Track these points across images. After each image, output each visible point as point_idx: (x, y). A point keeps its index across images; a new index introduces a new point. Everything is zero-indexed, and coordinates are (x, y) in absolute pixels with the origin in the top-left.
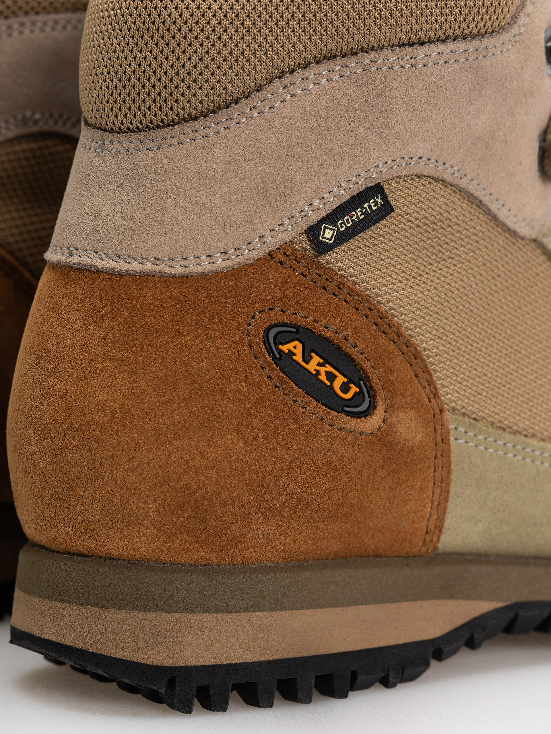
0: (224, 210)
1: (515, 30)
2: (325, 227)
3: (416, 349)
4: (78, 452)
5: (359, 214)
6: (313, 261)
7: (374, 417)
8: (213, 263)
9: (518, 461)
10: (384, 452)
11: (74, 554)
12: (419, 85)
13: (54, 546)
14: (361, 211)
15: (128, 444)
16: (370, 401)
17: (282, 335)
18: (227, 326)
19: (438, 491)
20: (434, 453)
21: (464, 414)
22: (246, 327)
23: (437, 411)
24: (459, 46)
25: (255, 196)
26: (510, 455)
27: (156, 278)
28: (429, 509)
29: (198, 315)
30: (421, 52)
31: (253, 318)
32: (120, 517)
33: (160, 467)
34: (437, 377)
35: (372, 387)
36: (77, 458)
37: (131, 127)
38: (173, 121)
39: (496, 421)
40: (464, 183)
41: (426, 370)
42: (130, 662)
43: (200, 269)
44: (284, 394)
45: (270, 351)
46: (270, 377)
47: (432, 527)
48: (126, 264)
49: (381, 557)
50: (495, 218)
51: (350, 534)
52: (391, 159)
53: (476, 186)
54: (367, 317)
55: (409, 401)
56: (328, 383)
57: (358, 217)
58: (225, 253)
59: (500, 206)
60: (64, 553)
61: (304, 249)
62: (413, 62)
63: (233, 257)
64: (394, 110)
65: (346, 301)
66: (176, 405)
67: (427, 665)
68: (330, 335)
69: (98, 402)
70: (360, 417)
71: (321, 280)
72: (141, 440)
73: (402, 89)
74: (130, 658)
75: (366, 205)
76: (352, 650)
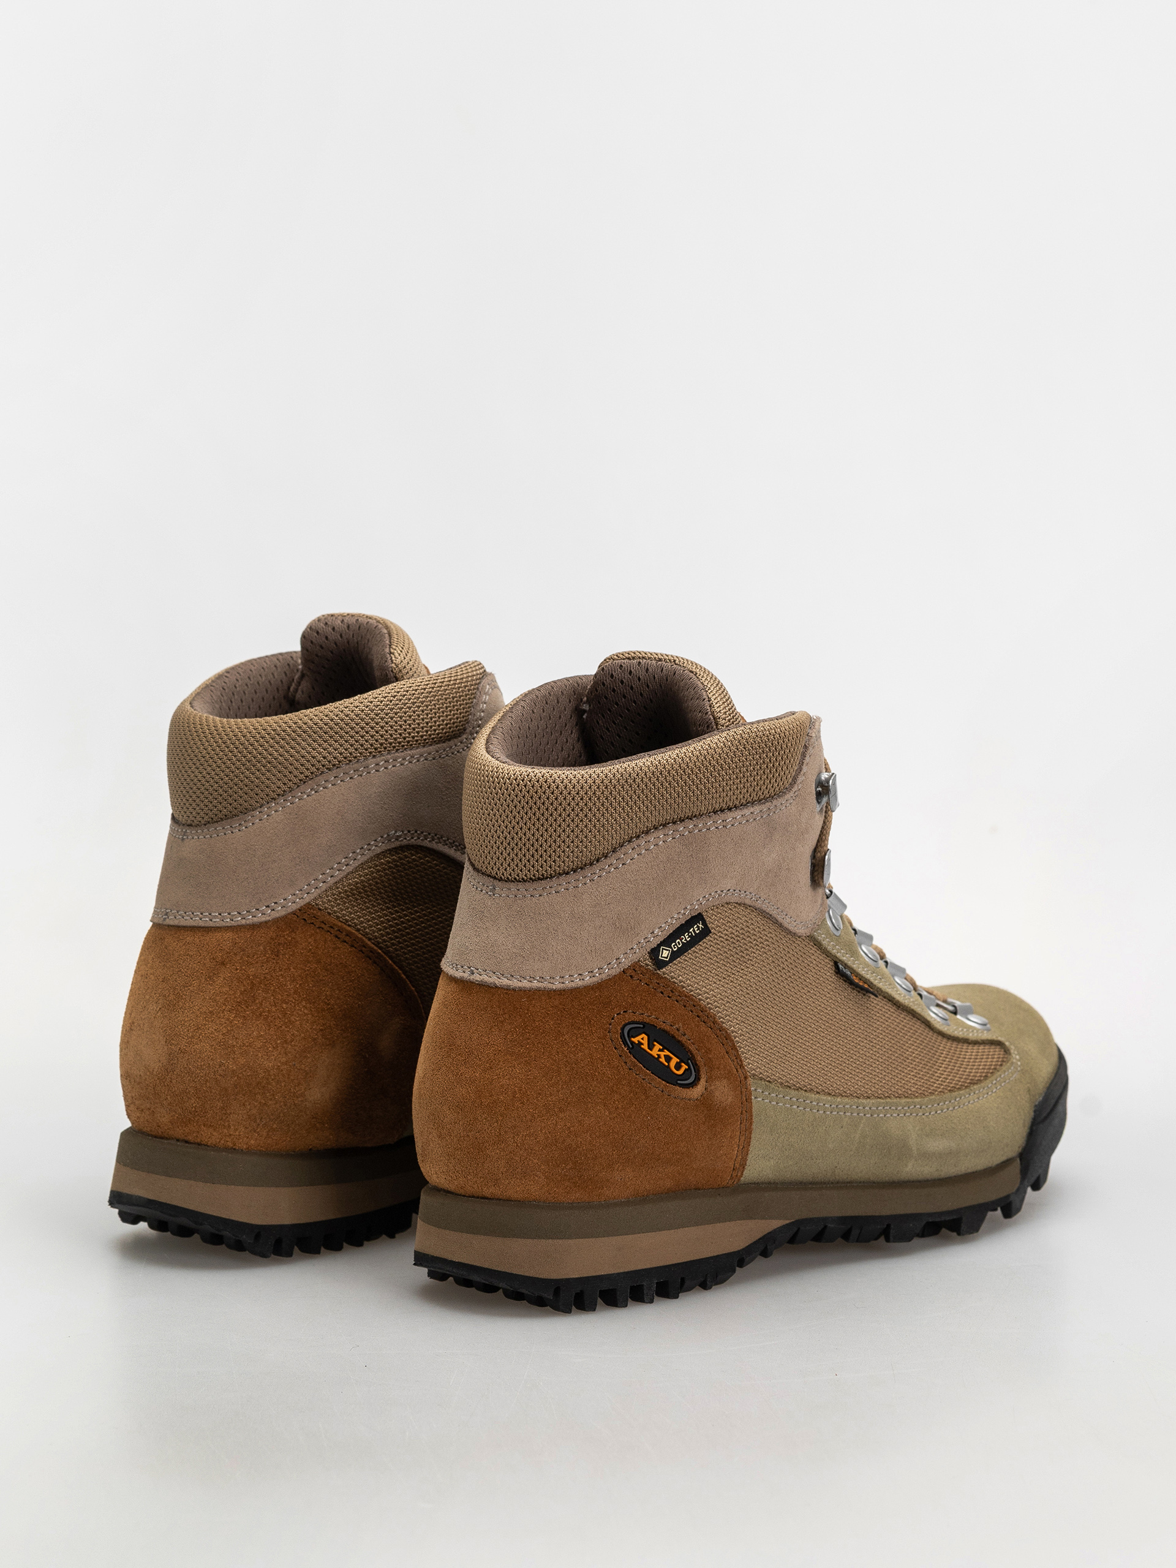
0: (591, 941)
1: (795, 788)
2: (663, 949)
3: (727, 1032)
4: (487, 1123)
5: (687, 937)
6: (654, 974)
7: (699, 1087)
8: (583, 979)
9: (801, 1110)
10: (706, 1112)
11: (478, 1197)
12: (729, 840)
13: (462, 1192)
14: (688, 935)
15: (525, 1116)
16: (695, 1075)
17: (633, 1030)
18: (594, 1026)
19: (743, 1138)
20: (740, 1110)
21: (761, 1079)
22: (608, 1026)
23: (743, 1078)
24: (756, 809)
25: (613, 930)
26: (795, 1107)
27: (541, 992)
28: (736, 1152)
29: (573, 1018)
30: (729, 816)
31: (613, 1019)
32: (519, 1170)
33: (550, 1132)
34: (742, 1052)
35: (696, 1064)
36: (486, 1128)
37: (518, 878)
38: (551, 875)
39: (783, 1082)
40: (759, 904)
41: (734, 1048)
42: (527, 1277)
43: (573, 985)
44: (636, 1074)
45: (625, 1044)
46: (626, 1063)
47: (737, 1165)
48: (519, 982)
49: (699, 1190)
50: (781, 925)
51: (680, 1174)
52: (708, 893)
53: (768, 904)
54: (692, 1012)
55: (722, 1072)
56: (667, 1064)
57: (686, 940)
58: (592, 972)
59: (784, 916)
60: (470, 1197)
61: (647, 965)
62: (724, 823)
63: (597, 975)
64: (711, 859)
65: (677, 1001)
66: (560, 1086)
67: (734, 1271)
68: (668, 1028)
69: (502, 1086)
70: (689, 1088)
71: (660, 987)
72: (535, 1113)
73: (716, 844)
74: (527, 1274)
75: (691, 930)
76: (681, 1261)
